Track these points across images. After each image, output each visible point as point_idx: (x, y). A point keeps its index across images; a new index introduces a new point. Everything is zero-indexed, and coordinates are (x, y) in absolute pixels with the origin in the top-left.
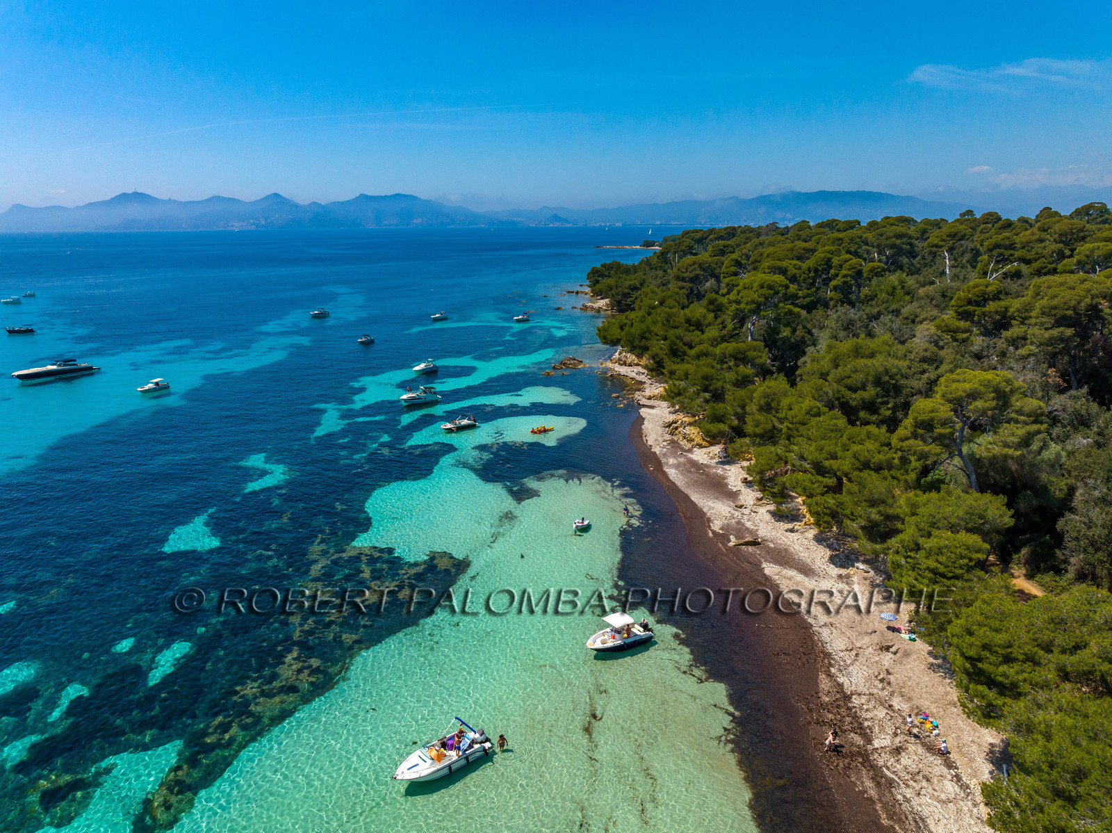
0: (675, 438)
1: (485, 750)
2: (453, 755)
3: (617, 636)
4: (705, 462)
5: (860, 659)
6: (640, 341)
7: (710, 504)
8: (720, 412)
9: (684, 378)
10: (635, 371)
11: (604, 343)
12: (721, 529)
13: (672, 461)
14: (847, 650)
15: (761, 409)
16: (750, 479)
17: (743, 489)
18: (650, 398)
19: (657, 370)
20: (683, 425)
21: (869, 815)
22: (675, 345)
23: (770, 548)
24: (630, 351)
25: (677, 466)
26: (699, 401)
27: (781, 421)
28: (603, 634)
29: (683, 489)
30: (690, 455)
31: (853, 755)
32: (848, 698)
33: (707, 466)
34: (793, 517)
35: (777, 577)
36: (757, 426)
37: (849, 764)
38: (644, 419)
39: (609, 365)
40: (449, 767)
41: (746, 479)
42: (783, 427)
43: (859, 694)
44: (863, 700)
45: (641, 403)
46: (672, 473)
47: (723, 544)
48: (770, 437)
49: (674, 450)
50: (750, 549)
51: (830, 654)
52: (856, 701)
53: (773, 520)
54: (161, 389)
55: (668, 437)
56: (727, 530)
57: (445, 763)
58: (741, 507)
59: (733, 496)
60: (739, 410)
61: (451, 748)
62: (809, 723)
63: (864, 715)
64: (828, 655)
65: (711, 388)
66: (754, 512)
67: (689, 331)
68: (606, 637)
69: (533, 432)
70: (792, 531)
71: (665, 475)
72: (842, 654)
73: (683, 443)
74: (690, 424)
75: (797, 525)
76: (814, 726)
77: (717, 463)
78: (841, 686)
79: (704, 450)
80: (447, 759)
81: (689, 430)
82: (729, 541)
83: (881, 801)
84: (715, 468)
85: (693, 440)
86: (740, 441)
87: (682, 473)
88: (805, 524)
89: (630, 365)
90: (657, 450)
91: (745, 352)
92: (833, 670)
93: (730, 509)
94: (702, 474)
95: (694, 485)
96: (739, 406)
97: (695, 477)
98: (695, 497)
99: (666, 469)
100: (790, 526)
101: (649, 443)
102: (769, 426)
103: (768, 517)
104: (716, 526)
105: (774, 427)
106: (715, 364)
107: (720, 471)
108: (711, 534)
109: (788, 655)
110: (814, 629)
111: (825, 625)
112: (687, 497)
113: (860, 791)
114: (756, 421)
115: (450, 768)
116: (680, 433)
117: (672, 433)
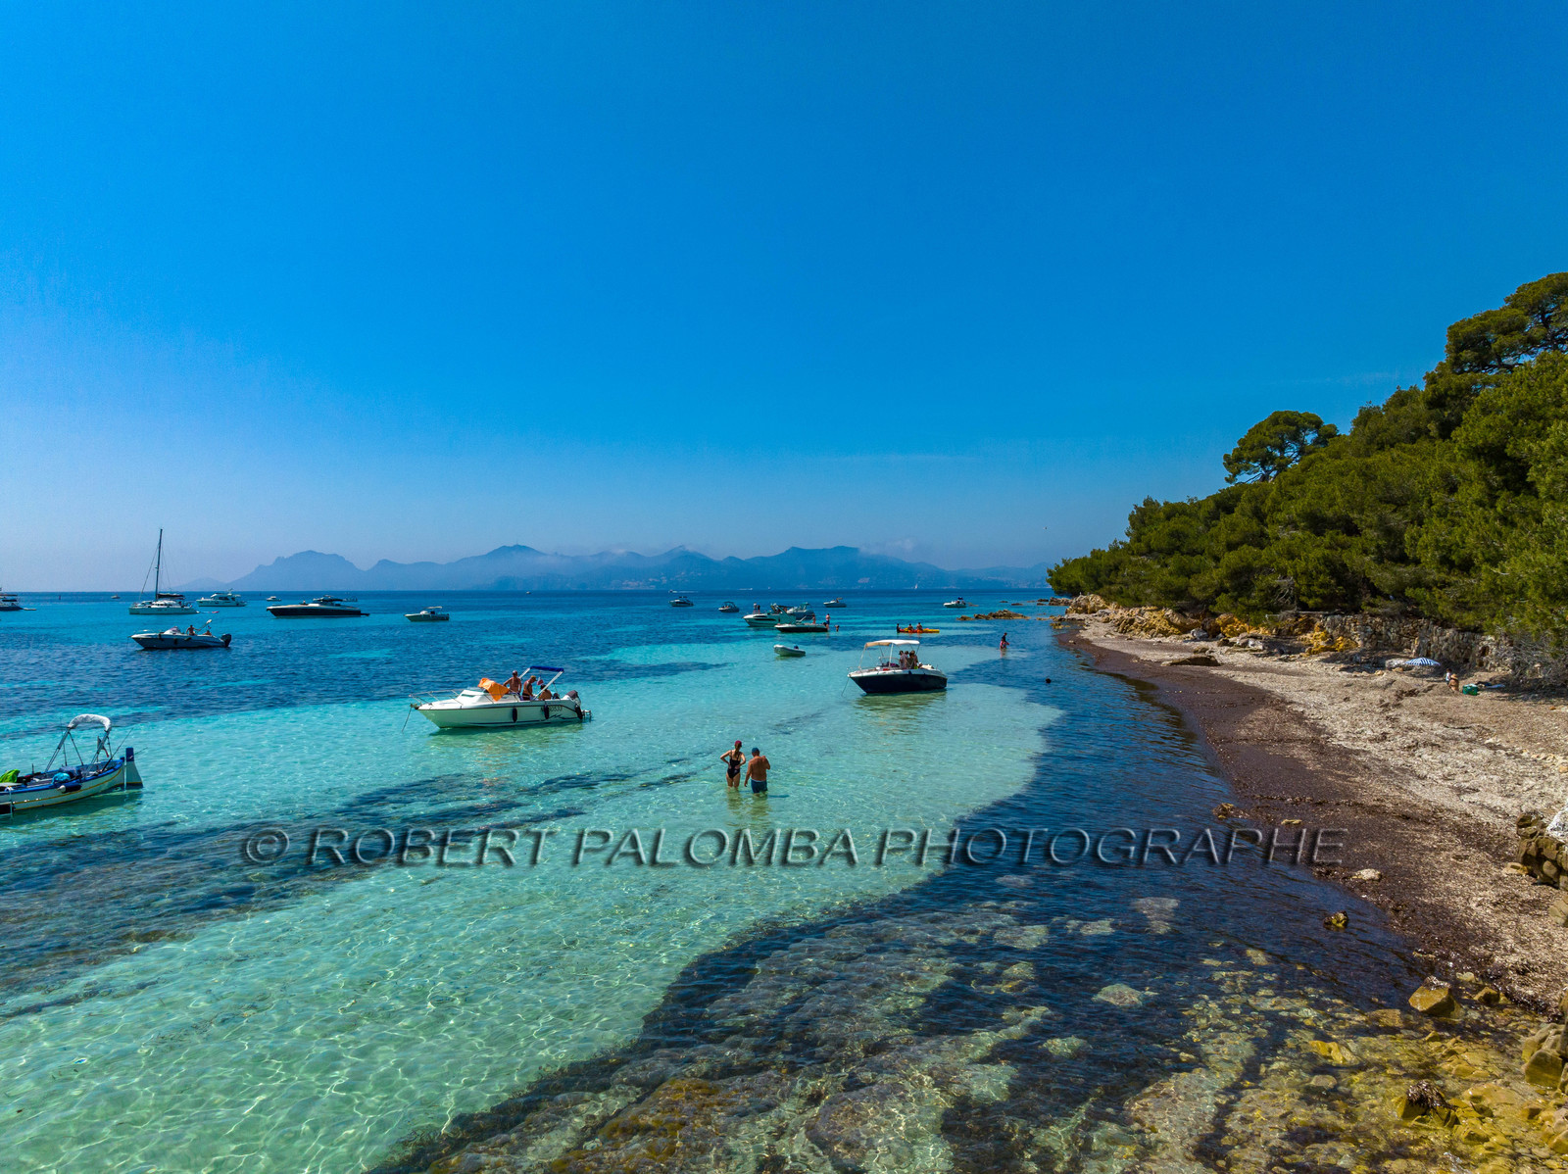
0: (1129, 635)
4: (1164, 642)
10: (1099, 614)
20: (1141, 613)
34: (1294, 650)
47: (1151, 665)
50: (1198, 667)
54: (436, 619)
66: (1225, 654)
74: (1152, 610)
75: (1295, 656)
81: (1149, 616)
89: (1093, 611)
100: (1283, 658)
103: (1248, 656)
115: (515, 714)
116: (1136, 627)
117: (1124, 631)
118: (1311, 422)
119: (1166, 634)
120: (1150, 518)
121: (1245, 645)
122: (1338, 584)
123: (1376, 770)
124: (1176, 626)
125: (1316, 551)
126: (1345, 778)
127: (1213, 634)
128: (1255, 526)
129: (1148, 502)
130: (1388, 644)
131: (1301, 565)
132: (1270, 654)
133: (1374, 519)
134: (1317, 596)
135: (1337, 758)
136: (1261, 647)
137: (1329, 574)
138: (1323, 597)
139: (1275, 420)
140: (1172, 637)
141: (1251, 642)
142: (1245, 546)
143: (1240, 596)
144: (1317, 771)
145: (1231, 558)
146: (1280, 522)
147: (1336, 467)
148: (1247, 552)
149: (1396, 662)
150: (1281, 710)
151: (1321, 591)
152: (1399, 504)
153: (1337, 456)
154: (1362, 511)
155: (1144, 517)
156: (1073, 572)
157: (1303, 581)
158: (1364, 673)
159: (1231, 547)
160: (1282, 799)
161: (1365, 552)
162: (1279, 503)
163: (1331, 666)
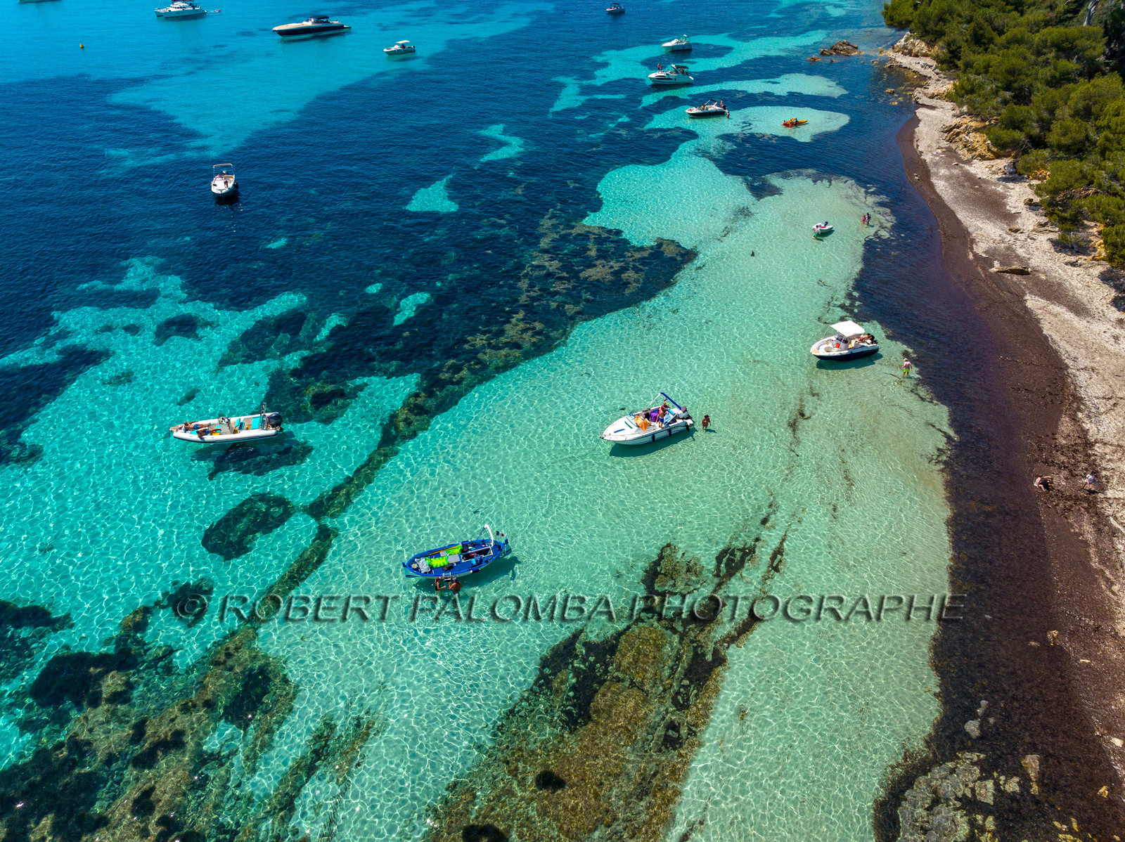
0: (953, 146)
1: (687, 426)
2: (657, 426)
3: (842, 345)
4: (984, 177)
5: (1118, 409)
6: (936, 26)
7: (979, 224)
8: (1020, 117)
9: (982, 70)
10: (922, 62)
11: (890, 26)
12: (985, 252)
13: (943, 171)
14: (1104, 398)
15: (1076, 114)
16: (1037, 199)
17: (1024, 212)
18: (932, 97)
19: (950, 62)
20: (968, 131)
21: (1078, 555)
22: (981, 28)
23: (1041, 281)
24: (920, 37)
25: (947, 178)
26: (996, 101)
27: (1099, 129)
28: (827, 342)
29: (949, 204)
30: (967, 167)
31: (1078, 499)
32: (1090, 445)
33: (986, 181)
34: (1080, 248)
35: (1040, 311)
36: (1064, 135)
37: (1071, 506)
38: (920, 121)
39: (890, 53)
40: (653, 435)
41: (1031, 200)
42: (1100, 139)
43: (1105, 444)
44: (1108, 450)
45: (920, 102)
46: (941, 186)
47: (983, 269)
48: (1078, 149)
49: (948, 159)
50: (1015, 278)
51: (1082, 399)
52: (1098, 449)
53: (1053, 250)
54: (407, 52)
55: (945, 144)
56: (993, 254)
57: (650, 431)
58: (1016, 231)
59: (1009, 217)
60: (1046, 115)
61: (655, 419)
62: (1036, 461)
63: (1104, 464)
64: (1079, 400)
65: (1015, 85)
66: (1032, 239)
67: (1004, 12)
68: (830, 345)
69: (786, 125)
70: (1073, 264)
71: (931, 186)
72: (1096, 401)
73: (964, 154)
74: (976, 130)
75: (1082, 259)
76: (1040, 464)
77: (999, 179)
78: (1085, 432)
79: (987, 163)
80: (651, 428)
81: (974, 138)
82: (992, 266)
83: (1096, 545)
84: (995, 184)
85: (975, 150)
86: (1035, 153)
87: (953, 187)
88: (1093, 259)
89: (916, 56)
90: (928, 158)
91: (1075, 40)
92: (1080, 415)
93: (1001, 232)
94: (977, 190)
95: (963, 201)
96: (1047, 109)
97: (968, 192)
98: (961, 215)
99: (934, 180)
100: (1073, 259)
101: (920, 149)
102: (1081, 136)
103: (1048, 246)
104: (980, 248)
105: (1087, 138)
106: (1029, 55)
107: (1000, 189)
108: (971, 257)
109: (1031, 392)
110: (1069, 370)
111: (1085, 369)
112: (952, 214)
113: (1075, 533)
114: (1065, 126)
115: (653, 437)
116: (961, 140)
144: (1096, 570)
163: (1106, 289)
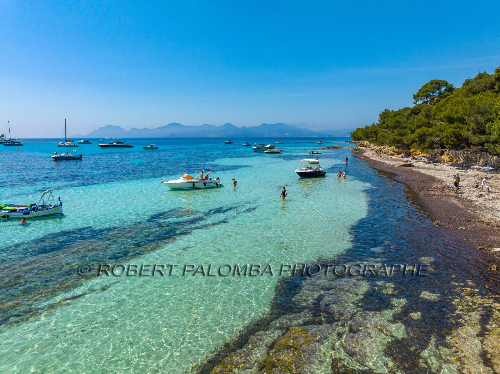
0: (380, 155)
11: (354, 140)
13: (374, 157)
20: (384, 148)
23: (420, 167)
29: (376, 160)
33: (394, 158)
34: (437, 161)
35: (420, 170)
47: (392, 166)
50: (407, 167)
55: (376, 154)
66: (415, 163)
75: (439, 163)
81: (387, 149)
84: (398, 158)
89: (366, 146)
90: (368, 156)
99: (370, 158)
100: (435, 164)
101: (365, 155)
103: (423, 163)
104: (390, 164)
115: (194, 185)
116: (382, 152)
117: (378, 154)
118: (444, 83)
119: (392, 155)
120: (387, 115)
121: (421, 159)
122: (457, 141)
123: (483, 208)
124: (396, 152)
125: (450, 129)
126: (474, 211)
127: (409, 155)
128: (426, 120)
129: (386, 110)
130: (471, 161)
131: (445, 134)
132: (430, 163)
133: (473, 119)
134: (450, 145)
135: (467, 203)
136: (426, 160)
137: (454, 137)
138: (452, 145)
139: (432, 83)
140: (395, 156)
141: (423, 158)
142: (424, 127)
143: (421, 143)
144: (463, 208)
145: (418, 131)
146: (437, 119)
147: (458, 100)
148: (424, 129)
149: (475, 167)
150: (441, 184)
151: (451, 143)
152: (482, 114)
153: (457, 96)
154: (469, 117)
155: (385, 115)
156: (359, 133)
157: (445, 139)
158: (464, 170)
159: (418, 127)
160: (456, 219)
161: (468, 130)
162: (436, 112)
163: (452, 167)
